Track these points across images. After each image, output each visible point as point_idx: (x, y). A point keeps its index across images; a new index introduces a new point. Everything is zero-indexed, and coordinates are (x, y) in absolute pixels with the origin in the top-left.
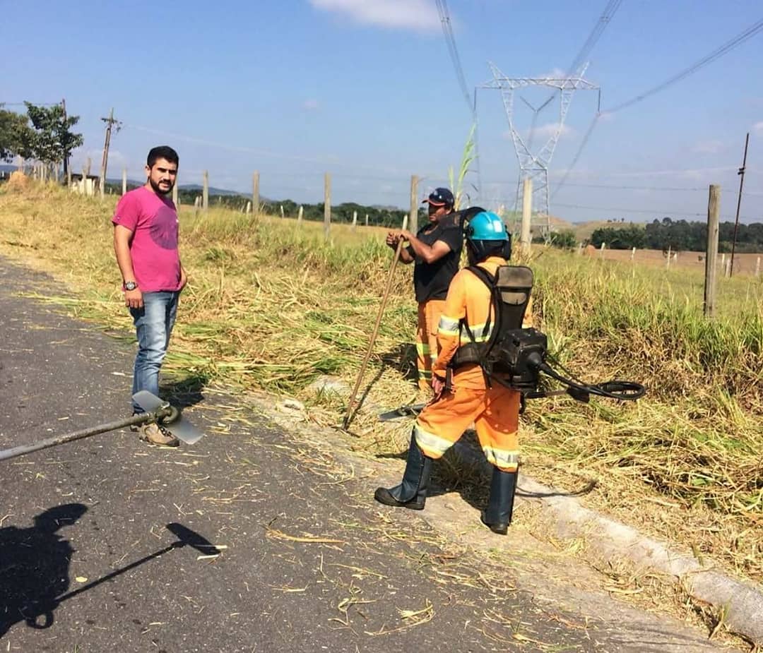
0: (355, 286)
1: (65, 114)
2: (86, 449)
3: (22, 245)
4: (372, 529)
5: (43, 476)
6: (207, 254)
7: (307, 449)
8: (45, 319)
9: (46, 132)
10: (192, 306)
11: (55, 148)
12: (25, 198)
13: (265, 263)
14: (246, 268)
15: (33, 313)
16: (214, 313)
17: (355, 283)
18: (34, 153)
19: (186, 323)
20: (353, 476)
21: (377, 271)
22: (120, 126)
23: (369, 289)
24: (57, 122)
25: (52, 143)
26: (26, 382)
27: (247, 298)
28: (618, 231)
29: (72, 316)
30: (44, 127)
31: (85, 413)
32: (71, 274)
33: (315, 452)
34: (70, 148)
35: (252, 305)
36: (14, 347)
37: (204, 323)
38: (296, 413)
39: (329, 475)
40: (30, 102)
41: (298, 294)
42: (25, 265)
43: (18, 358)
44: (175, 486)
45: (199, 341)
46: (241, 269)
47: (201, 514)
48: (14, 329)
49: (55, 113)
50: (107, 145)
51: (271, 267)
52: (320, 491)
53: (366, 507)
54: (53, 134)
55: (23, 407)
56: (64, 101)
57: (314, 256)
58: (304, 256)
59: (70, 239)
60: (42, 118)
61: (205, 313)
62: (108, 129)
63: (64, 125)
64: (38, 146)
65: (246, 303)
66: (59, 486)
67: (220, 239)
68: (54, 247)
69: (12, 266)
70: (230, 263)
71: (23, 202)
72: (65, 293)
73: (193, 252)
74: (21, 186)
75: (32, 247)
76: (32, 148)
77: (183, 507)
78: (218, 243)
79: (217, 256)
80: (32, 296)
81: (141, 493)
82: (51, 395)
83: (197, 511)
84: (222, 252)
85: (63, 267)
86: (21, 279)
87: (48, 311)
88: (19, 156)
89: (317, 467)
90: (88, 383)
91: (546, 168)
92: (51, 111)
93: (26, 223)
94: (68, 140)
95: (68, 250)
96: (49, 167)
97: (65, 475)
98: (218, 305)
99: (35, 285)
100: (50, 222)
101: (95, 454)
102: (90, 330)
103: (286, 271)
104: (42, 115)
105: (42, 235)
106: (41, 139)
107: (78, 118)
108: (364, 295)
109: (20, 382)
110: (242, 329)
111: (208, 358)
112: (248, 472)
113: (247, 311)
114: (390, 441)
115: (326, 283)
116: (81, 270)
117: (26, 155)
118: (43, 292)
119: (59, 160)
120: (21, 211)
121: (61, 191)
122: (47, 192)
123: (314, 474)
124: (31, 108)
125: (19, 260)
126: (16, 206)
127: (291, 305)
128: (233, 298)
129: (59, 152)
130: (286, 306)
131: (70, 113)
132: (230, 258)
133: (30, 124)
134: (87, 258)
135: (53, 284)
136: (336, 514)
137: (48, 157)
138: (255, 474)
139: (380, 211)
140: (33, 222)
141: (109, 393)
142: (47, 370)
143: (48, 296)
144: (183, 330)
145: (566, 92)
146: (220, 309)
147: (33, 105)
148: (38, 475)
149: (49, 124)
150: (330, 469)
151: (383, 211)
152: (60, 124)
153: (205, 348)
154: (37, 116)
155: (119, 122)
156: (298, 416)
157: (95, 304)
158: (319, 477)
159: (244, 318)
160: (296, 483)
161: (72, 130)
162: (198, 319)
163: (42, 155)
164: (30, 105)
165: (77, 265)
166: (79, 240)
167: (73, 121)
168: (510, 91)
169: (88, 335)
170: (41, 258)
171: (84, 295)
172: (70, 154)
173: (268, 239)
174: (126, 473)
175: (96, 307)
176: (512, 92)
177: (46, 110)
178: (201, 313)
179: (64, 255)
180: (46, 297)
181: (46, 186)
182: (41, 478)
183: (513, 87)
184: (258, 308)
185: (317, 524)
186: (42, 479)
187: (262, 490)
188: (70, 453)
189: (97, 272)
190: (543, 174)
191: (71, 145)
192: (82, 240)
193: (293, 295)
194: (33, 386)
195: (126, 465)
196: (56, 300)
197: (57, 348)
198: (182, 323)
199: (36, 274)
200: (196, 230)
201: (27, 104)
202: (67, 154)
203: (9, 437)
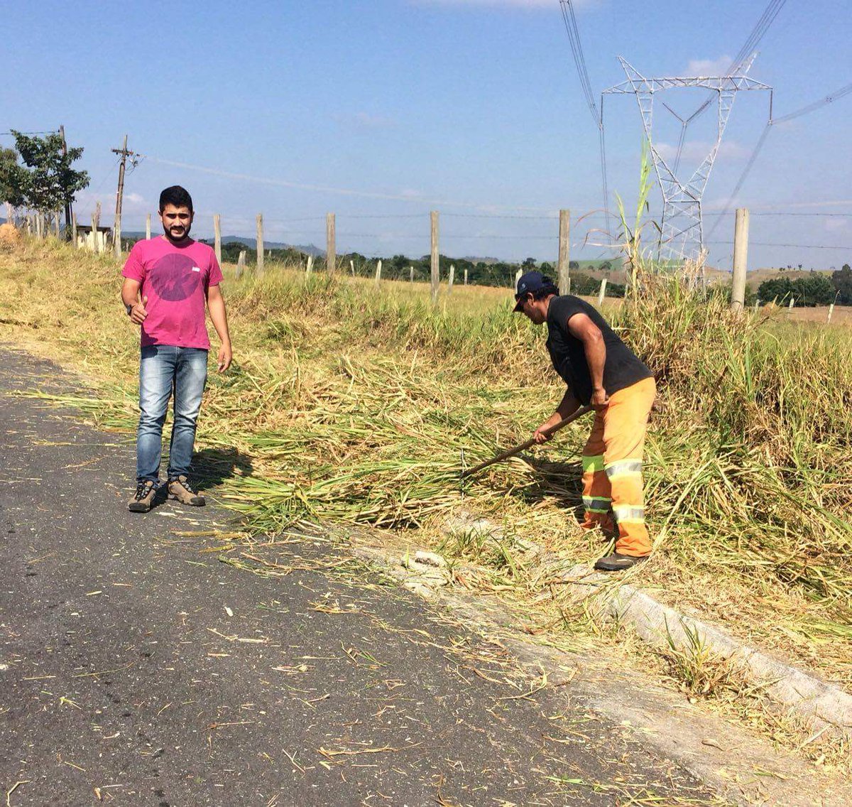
0: (484, 371)
1: (65, 146)
2: (132, 647)
3: (16, 323)
4: (603, 787)
5: (70, 702)
6: (269, 330)
7: (463, 634)
8: (54, 429)
9: (41, 170)
10: (258, 405)
11: (53, 191)
12: (18, 259)
13: (350, 340)
14: (323, 348)
15: (38, 421)
16: (291, 417)
17: (484, 368)
18: (26, 199)
19: (251, 431)
20: (545, 681)
21: (515, 350)
22: (137, 159)
23: (506, 375)
24: (55, 157)
25: (49, 185)
26: (35, 532)
27: (335, 394)
28: (795, 283)
29: (91, 423)
30: (38, 164)
31: (126, 582)
32: (84, 362)
33: (477, 640)
34: (73, 191)
35: (343, 403)
36: (13, 475)
37: (278, 430)
38: (433, 572)
39: (509, 682)
40: (18, 130)
41: (408, 385)
42: (23, 351)
43: (21, 492)
44: (278, 713)
45: (273, 458)
46: (317, 349)
47: (329, 767)
48: (12, 446)
49: (51, 145)
50: (121, 185)
51: (358, 346)
52: (504, 714)
53: (580, 741)
54: (50, 172)
55: (32, 575)
56: (62, 128)
57: (419, 330)
58: (405, 329)
59: (80, 313)
60: (35, 151)
61: (276, 415)
62: (122, 164)
63: (64, 159)
64: (31, 190)
65: (335, 401)
66: (98, 720)
67: (284, 307)
68: (60, 325)
69: (5, 352)
70: (300, 343)
71: (14, 264)
72: (79, 389)
73: (249, 327)
74: (12, 244)
75: (30, 324)
76: (24, 191)
77: (298, 754)
78: (283, 313)
79: (283, 333)
80: (36, 396)
81: (228, 730)
82: (72, 554)
83: (321, 763)
84: (290, 327)
85: (74, 352)
86: (18, 371)
87: (57, 417)
88: (7, 204)
89: (487, 666)
90: (124, 531)
91: (699, 200)
92: (46, 142)
93: (20, 293)
94: (70, 180)
95: (78, 329)
96: (47, 217)
97: (105, 699)
98: (295, 405)
99: (39, 379)
100: (52, 290)
101: (148, 655)
102: (119, 446)
103: (380, 350)
104: (34, 147)
105: (44, 309)
106: (35, 181)
107: (82, 149)
108: (499, 384)
109: (26, 532)
110: (336, 440)
111: (289, 485)
112: (386, 682)
113: (338, 413)
114: (582, 615)
115: (440, 368)
116: (98, 356)
117: (16, 202)
118: (50, 390)
119: (58, 206)
120: (14, 276)
121: (64, 249)
122: (45, 250)
123: (485, 681)
124: (21, 139)
125: (14, 344)
126: (6, 270)
127: (400, 401)
128: (314, 393)
129: (59, 197)
130: (392, 404)
131: (71, 145)
132: (301, 335)
133: (20, 161)
134: (104, 339)
135: (61, 377)
136: (540, 760)
137: (44, 204)
138: (397, 684)
139: (475, 264)
140: (30, 291)
141: (156, 546)
142: (63, 510)
143: (56, 395)
144: (249, 441)
145: (726, 95)
146: (299, 409)
147: (23, 135)
148: (63, 699)
149: (45, 159)
150: (508, 670)
151: (478, 264)
152: (59, 159)
153: (283, 469)
154: (29, 149)
155: (135, 154)
156: (438, 576)
157: (122, 406)
158: (494, 685)
159: (334, 422)
160: (462, 699)
161: (75, 166)
162: (267, 425)
163: (37, 201)
164: (19, 134)
165: (92, 349)
166: (92, 315)
167: (76, 154)
168: (647, 96)
169: (118, 453)
170: (43, 339)
171: (105, 392)
172: (73, 198)
173: (352, 306)
174: (199, 690)
175: (123, 410)
176: (652, 97)
177: (40, 141)
178: (272, 417)
179: (74, 336)
180: (54, 397)
181: (43, 242)
182: (68, 704)
183: (653, 90)
184: (352, 408)
185: (516, 782)
186: (70, 708)
187: (414, 717)
188: (109, 657)
189: (121, 358)
190: (695, 208)
191: (72, 187)
192: (96, 313)
193: (400, 387)
194: (44, 537)
195: (197, 676)
196: (69, 400)
197: (75, 474)
198: (246, 431)
199: (38, 363)
200: (249, 296)
201: (14, 133)
202: (70, 199)
203: (14, 630)
